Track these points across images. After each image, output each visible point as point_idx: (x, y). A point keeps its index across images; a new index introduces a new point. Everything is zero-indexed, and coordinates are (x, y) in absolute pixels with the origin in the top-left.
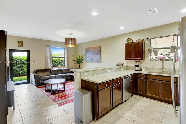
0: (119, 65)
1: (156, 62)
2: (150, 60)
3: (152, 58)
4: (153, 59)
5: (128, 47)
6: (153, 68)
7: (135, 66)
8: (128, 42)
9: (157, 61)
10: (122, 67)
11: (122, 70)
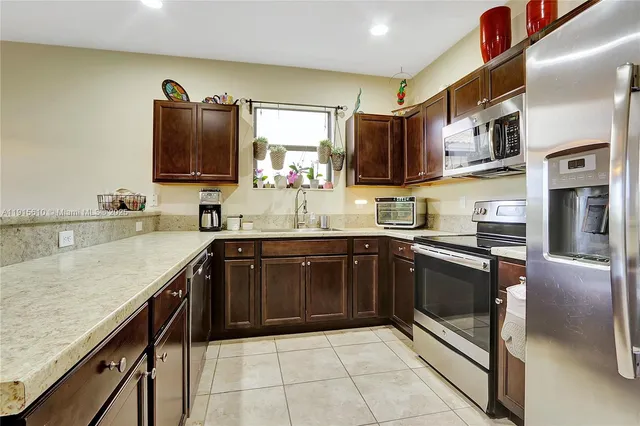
0: (123, 206)
1: (275, 191)
2: (255, 186)
3: (263, 179)
4: (265, 182)
5: (170, 119)
6: (265, 217)
7: (203, 209)
8: (167, 95)
9: (281, 188)
10: (136, 218)
11: (139, 233)
